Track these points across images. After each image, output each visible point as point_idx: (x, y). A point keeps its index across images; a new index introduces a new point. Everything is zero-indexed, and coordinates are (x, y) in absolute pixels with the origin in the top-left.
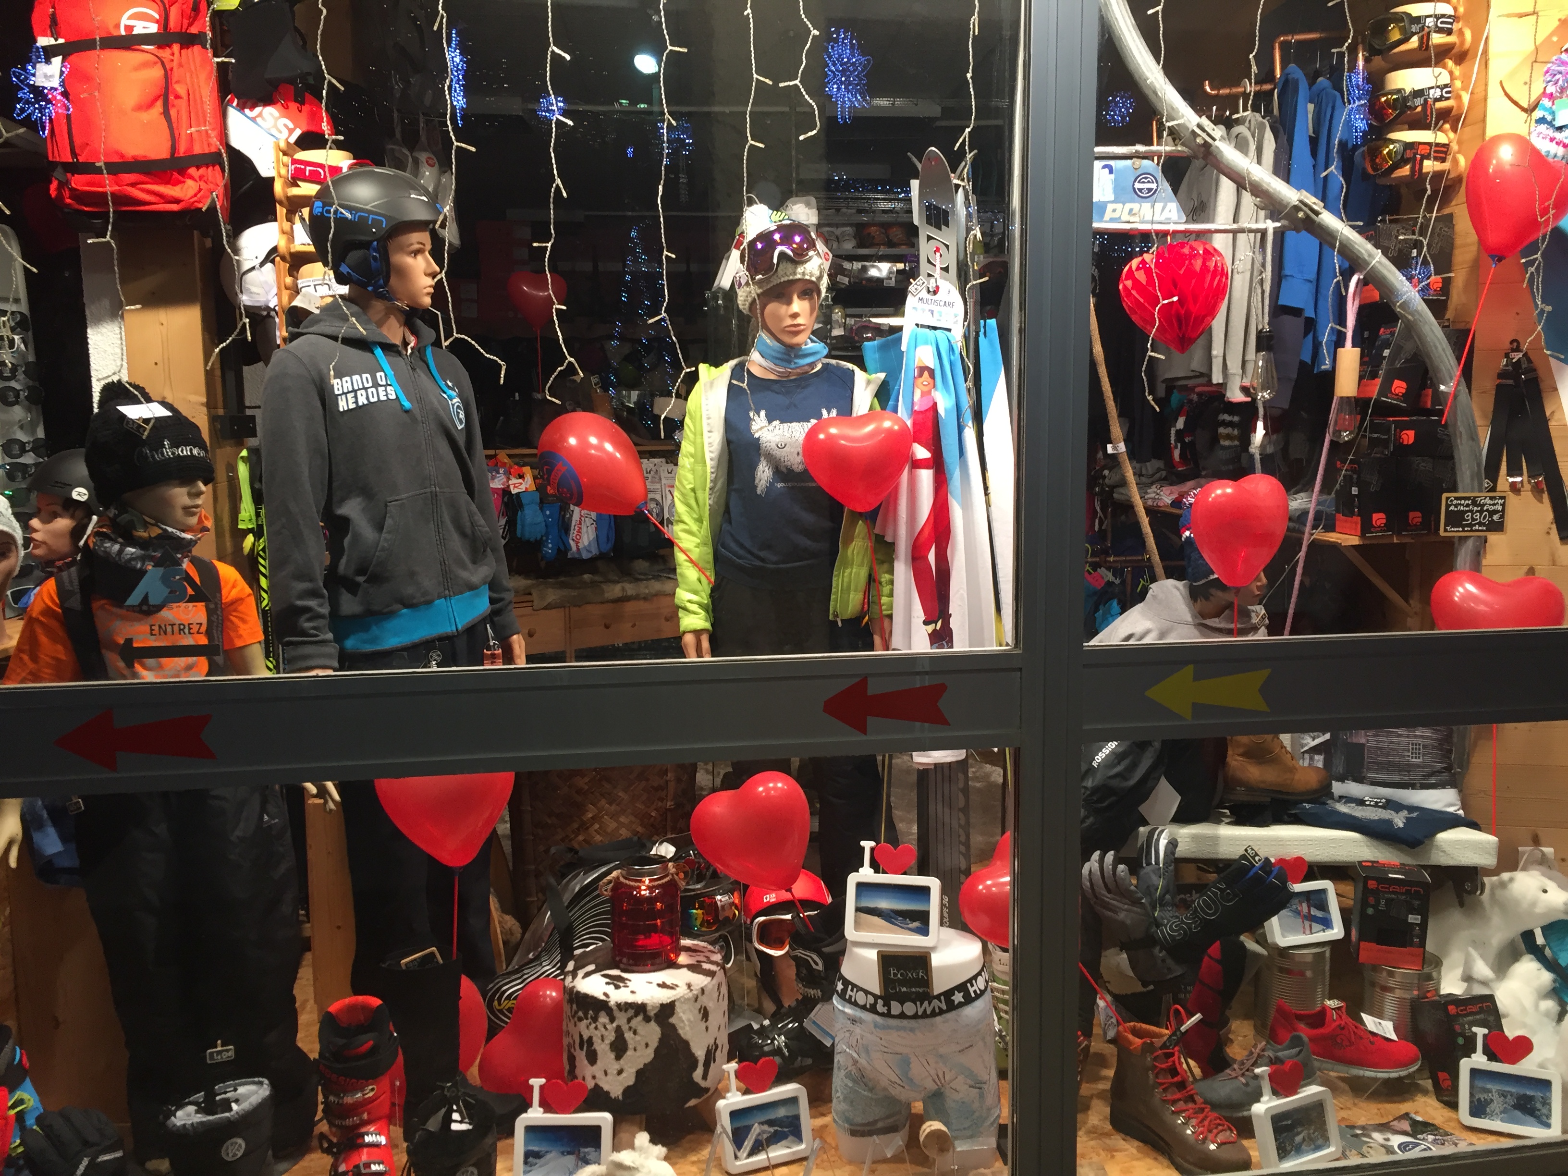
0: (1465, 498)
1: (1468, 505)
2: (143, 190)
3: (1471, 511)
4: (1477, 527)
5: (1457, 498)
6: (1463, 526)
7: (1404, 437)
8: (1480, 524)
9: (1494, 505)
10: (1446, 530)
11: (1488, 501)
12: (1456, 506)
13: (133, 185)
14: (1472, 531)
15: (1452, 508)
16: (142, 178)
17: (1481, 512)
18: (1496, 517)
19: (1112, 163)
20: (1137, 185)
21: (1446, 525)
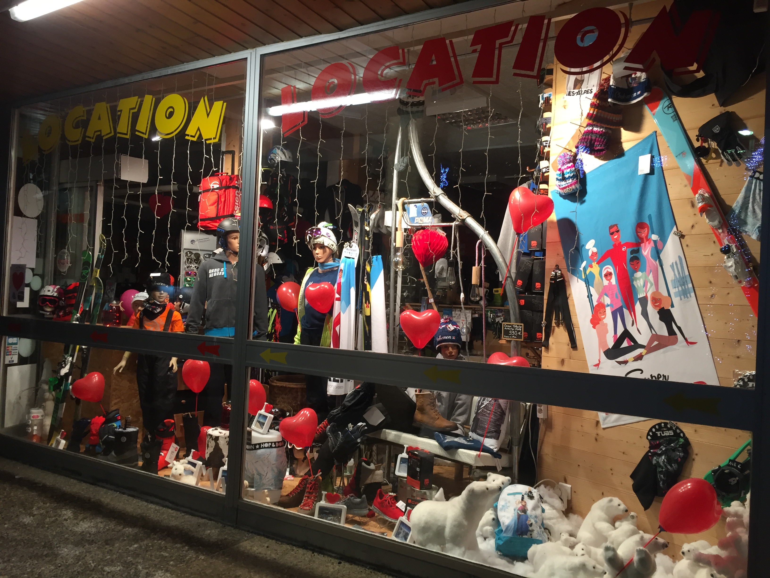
0: (510, 325)
1: (510, 328)
2: (211, 225)
3: (511, 330)
4: (513, 337)
5: (507, 325)
6: (509, 336)
7: (521, 302)
8: (515, 335)
9: (519, 328)
10: (504, 337)
11: (517, 327)
12: (507, 328)
13: (209, 223)
14: (512, 338)
15: (505, 328)
16: (210, 222)
17: (515, 331)
18: (519, 333)
19: (417, 204)
20: (423, 211)
21: (504, 335)
